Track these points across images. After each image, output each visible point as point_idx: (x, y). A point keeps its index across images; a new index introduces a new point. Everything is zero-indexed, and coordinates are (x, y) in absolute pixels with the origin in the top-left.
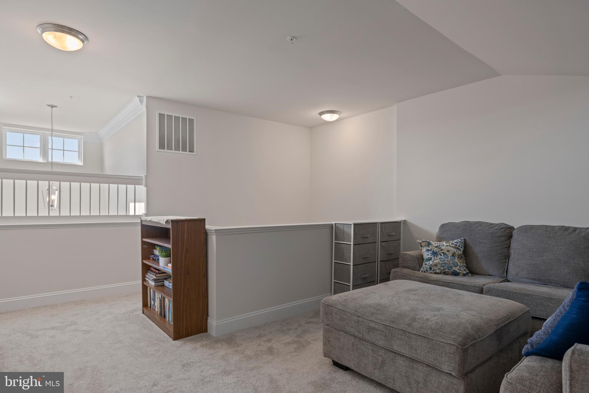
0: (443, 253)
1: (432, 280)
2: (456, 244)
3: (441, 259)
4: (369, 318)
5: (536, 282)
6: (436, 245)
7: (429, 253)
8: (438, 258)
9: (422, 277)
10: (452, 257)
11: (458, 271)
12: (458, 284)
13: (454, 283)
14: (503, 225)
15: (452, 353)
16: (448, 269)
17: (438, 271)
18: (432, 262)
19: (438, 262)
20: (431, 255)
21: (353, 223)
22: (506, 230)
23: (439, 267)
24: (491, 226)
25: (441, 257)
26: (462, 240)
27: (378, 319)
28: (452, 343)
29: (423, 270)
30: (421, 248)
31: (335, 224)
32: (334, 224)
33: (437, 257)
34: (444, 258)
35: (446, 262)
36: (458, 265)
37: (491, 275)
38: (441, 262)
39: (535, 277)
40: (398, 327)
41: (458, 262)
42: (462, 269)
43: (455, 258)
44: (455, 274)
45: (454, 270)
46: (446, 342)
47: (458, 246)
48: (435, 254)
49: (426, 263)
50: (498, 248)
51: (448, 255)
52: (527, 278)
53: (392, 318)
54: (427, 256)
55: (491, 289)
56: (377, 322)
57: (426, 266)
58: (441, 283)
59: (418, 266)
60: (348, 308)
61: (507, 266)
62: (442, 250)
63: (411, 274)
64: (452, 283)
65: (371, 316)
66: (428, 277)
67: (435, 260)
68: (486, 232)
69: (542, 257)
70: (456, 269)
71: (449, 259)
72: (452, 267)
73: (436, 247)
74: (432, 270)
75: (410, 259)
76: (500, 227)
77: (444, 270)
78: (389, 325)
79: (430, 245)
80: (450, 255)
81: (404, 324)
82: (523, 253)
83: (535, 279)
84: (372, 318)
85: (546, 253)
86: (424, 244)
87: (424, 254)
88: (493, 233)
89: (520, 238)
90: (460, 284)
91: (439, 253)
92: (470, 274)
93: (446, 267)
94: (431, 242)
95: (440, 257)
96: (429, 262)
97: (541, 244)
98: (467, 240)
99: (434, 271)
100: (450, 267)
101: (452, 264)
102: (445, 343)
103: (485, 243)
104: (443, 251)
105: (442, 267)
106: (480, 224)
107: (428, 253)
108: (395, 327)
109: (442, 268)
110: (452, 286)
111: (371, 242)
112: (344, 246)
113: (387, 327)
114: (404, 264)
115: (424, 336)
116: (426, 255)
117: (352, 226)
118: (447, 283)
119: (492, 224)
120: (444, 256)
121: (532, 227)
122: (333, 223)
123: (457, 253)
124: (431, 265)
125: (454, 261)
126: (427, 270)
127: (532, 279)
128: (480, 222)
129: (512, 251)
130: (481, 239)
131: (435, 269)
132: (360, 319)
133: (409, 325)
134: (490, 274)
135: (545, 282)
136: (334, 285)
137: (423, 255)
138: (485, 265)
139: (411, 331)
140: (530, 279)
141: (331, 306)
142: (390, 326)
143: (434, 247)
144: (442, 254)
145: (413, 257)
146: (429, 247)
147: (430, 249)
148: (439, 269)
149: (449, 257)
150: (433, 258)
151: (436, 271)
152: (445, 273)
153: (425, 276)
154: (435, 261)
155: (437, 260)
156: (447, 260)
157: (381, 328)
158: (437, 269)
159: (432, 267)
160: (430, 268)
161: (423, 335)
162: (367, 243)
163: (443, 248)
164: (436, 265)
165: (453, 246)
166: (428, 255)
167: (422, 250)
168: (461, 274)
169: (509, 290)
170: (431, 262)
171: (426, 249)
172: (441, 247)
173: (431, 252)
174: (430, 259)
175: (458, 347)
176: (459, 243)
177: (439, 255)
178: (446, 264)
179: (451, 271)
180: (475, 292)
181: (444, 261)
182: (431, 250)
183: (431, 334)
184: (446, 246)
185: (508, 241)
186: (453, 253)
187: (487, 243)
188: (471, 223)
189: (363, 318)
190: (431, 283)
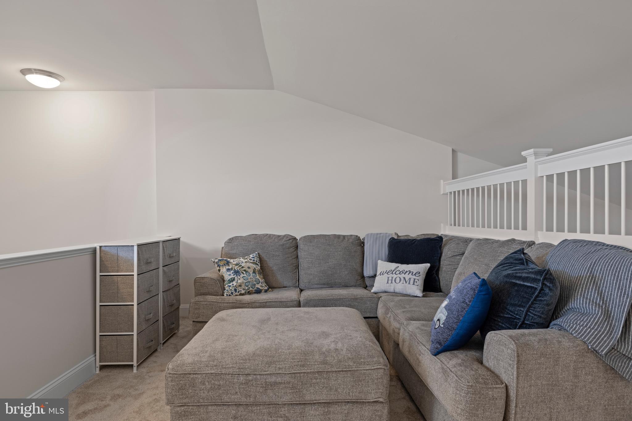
0: (245, 270)
1: (246, 303)
2: (254, 259)
3: (244, 278)
4: (265, 372)
5: (325, 286)
6: (235, 263)
7: (231, 273)
8: (241, 277)
9: (234, 302)
10: (254, 274)
11: (261, 288)
12: (276, 302)
13: (271, 302)
14: (289, 236)
15: (379, 378)
16: (252, 288)
17: (243, 292)
18: (236, 282)
19: (242, 282)
20: (233, 275)
21: (137, 244)
22: (293, 241)
23: (244, 287)
24: (279, 238)
25: (244, 275)
26: (256, 254)
27: (279, 368)
28: (379, 367)
29: (228, 294)
30: (220, 268)
31: (100, 247)
32: (98, 248)
33: (239, 276)
34: (246, 276)
35: (249, 280)
36: (260, 282)
37: (286, 287)
38: (245, 281)
39: (324, 282)
40: (312, 370)
41: (259, 278)
42: (264, 285)
43: (256, 275)
44: (258, 291)
45: (257, 288)
46: (373, 368)
47: (255, 261)
48: (237, 273)
49: (229, 284)
50: (290, 259)
51: (250, 272)
52: (318, 284)
53: (298, 362)
54: (229, 277)
55: (309, 301)
56: (281, 373)
57: (231, 289)
58: (257, 304)
59: (221, 290)
60: (225, 368)
61: (298, 276)
62: (243, 267)
63: (219, 301)
64: (269, 302)
65: (268, 368)
66: (240, 301)
67: (238, 279)
68: (277, 244)
69: (328, 263)
70: (258, 286)
71: (251, 277)
72: (255, 284)
73: (237, 265)
74: (237, 292)
75: (211, 283)
76: (288, 239)
77: (248, 289)
78: (299, 371)
79: (229, 264)
80: (251, 271)
81: (318, 364)
82: (312, 261)
83: (324, 284)
84: (272, 370)
85: (330, 259)
86: (222, 263)
87: (224, 275)
88: (283, 245)
89: (307, 247)
90: (278, 302)
91: (241, 271)
92: (270, 289)
93: (250, 286)
94: (229, 260)
95: (242, 275)
96: (233, 283)
97: (325, 252)
98: (261, 254)
99: (239, 293)
100: (253, 285)
101: (255, 281)
102: (371, 370)
103: (278, 255)
104: (244, 269)
105: (246, 286)
106: (269, 236)
107: (229, 273)
108: (308, 371)
109: (247, 288)
110: (270, 306)
111: (155, 268)
112: (119, 278)
113: (296, 375)
114: (202, 291)
115: (348, 369)
116: (227, 276)
117: (135, 248)
118: (264, 303)
119: (279, 236)
120: (246, 274)
121: (314, 237)
122: (97, 245)
123: (257, 268)
124: (236, 286)
125: (256, 278)
126: (232, 293)
127: (322, 284)
128: (267, 234)
129: (301, 260)
130: (274, 252)
131: (240, 290)
132: (250, 378)
133: (324, 363)
134: (285, 285)
135: (331, 286)
136: (100, 341)
137: (222, 276)
138: (281, 278)
139: (329, 370)
140: (320, 284)
141: (190, 374)
142: (299, 373)
143: (234, 266)
144: (244, 272)
145: (214, 280)
146: (229, 265)
147: (230, 267)
148: (244, 289)
149: (251, 274)
150: (236, 278)
151: (241, 292)
152: (249, 293)
153: (237, 301)
154: (239, 281)
155: (240, 280)
156: (249, 278)
157: (287, 378)
158: (242, 290)
159: (237, 288)
160: (235, 290)
161: (345, 369)
162: (151, 269)
163: (243, 265)
164: (240, 286)
165: (252, 261)
166: (230, 275)
167: (221, 271)
168: (263, 291)
169: (324, 298)
170: (234, 283)
171: (226, 268)
172: (241, 264)
173: (232, 271)
174: (233, 280)
175: (384, 369)
176: (256, 258)
177: (242, 274)
178: (250, 282)
179: (255, 289)
180: (294, 307)
181: (248, 279)
182: (232, 269)
183: (353, 365)
184: (245, 262)
185: (295, 252)
186: (254, 270)
187: (279, 256)
188: (259, 236)
189: (255, 375)
190: (247, 306)
